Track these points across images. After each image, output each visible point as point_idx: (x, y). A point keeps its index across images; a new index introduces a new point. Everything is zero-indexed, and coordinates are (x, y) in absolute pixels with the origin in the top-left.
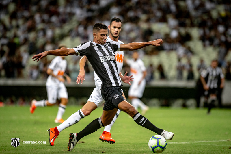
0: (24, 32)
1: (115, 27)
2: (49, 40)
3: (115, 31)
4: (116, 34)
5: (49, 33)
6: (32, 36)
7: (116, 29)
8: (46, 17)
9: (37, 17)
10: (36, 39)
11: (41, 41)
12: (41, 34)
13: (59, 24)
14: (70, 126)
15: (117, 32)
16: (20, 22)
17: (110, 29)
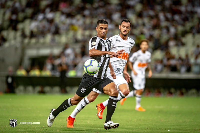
0: (149, 30)
1: (124, 27)
2: (172, 37)
3: (124, 30)
4: (125, 32)
5: (172, 30)
6: (156, 33)
7: (125, 28)
8: (169, 16)
9: (162, 16)
10: (160, 36)
11: (165, 37)
12: (165, 31)
13: (182, 22)
14: (79, 111)
15: (126, 30)
16: (146, 20)
17: (120, 28)
